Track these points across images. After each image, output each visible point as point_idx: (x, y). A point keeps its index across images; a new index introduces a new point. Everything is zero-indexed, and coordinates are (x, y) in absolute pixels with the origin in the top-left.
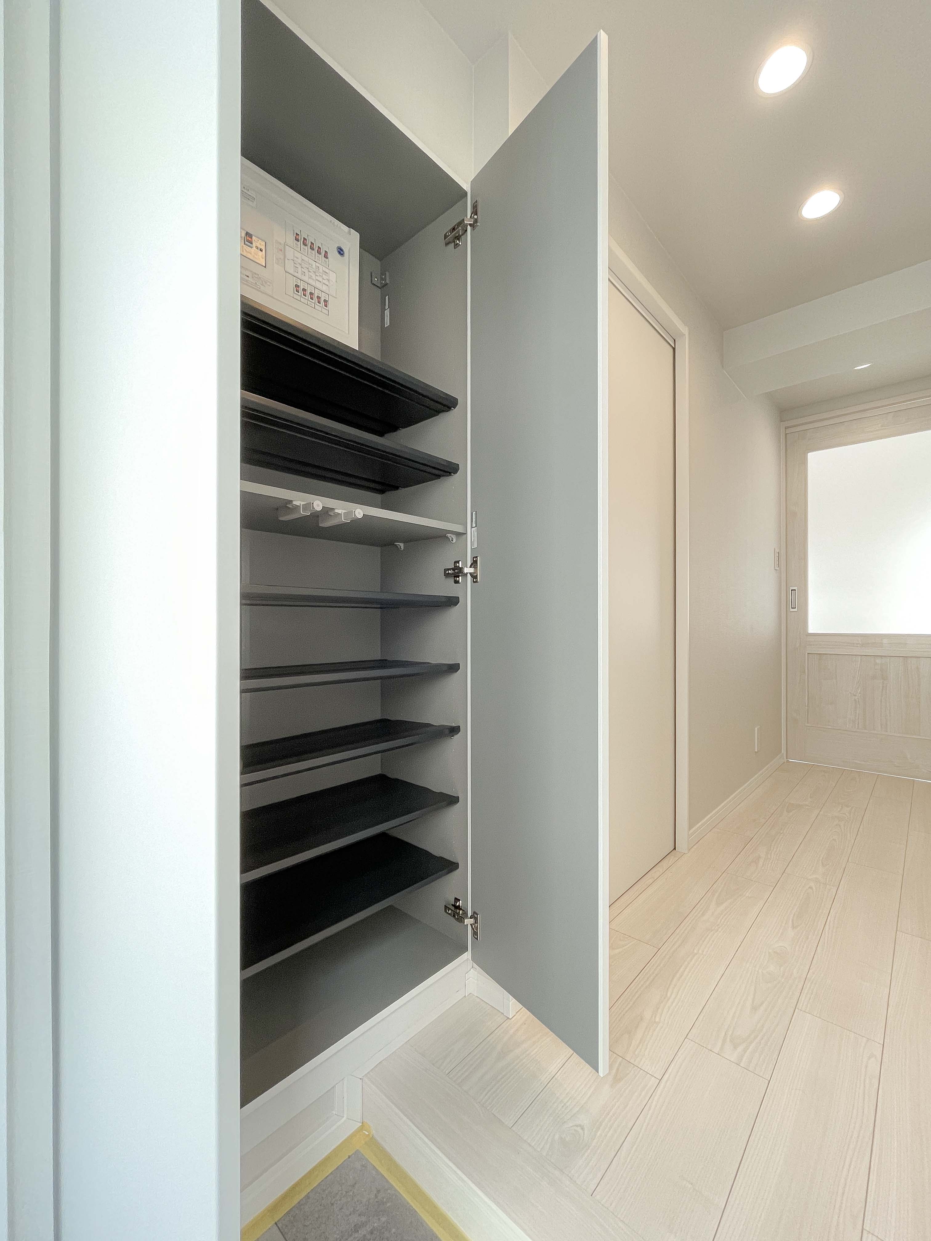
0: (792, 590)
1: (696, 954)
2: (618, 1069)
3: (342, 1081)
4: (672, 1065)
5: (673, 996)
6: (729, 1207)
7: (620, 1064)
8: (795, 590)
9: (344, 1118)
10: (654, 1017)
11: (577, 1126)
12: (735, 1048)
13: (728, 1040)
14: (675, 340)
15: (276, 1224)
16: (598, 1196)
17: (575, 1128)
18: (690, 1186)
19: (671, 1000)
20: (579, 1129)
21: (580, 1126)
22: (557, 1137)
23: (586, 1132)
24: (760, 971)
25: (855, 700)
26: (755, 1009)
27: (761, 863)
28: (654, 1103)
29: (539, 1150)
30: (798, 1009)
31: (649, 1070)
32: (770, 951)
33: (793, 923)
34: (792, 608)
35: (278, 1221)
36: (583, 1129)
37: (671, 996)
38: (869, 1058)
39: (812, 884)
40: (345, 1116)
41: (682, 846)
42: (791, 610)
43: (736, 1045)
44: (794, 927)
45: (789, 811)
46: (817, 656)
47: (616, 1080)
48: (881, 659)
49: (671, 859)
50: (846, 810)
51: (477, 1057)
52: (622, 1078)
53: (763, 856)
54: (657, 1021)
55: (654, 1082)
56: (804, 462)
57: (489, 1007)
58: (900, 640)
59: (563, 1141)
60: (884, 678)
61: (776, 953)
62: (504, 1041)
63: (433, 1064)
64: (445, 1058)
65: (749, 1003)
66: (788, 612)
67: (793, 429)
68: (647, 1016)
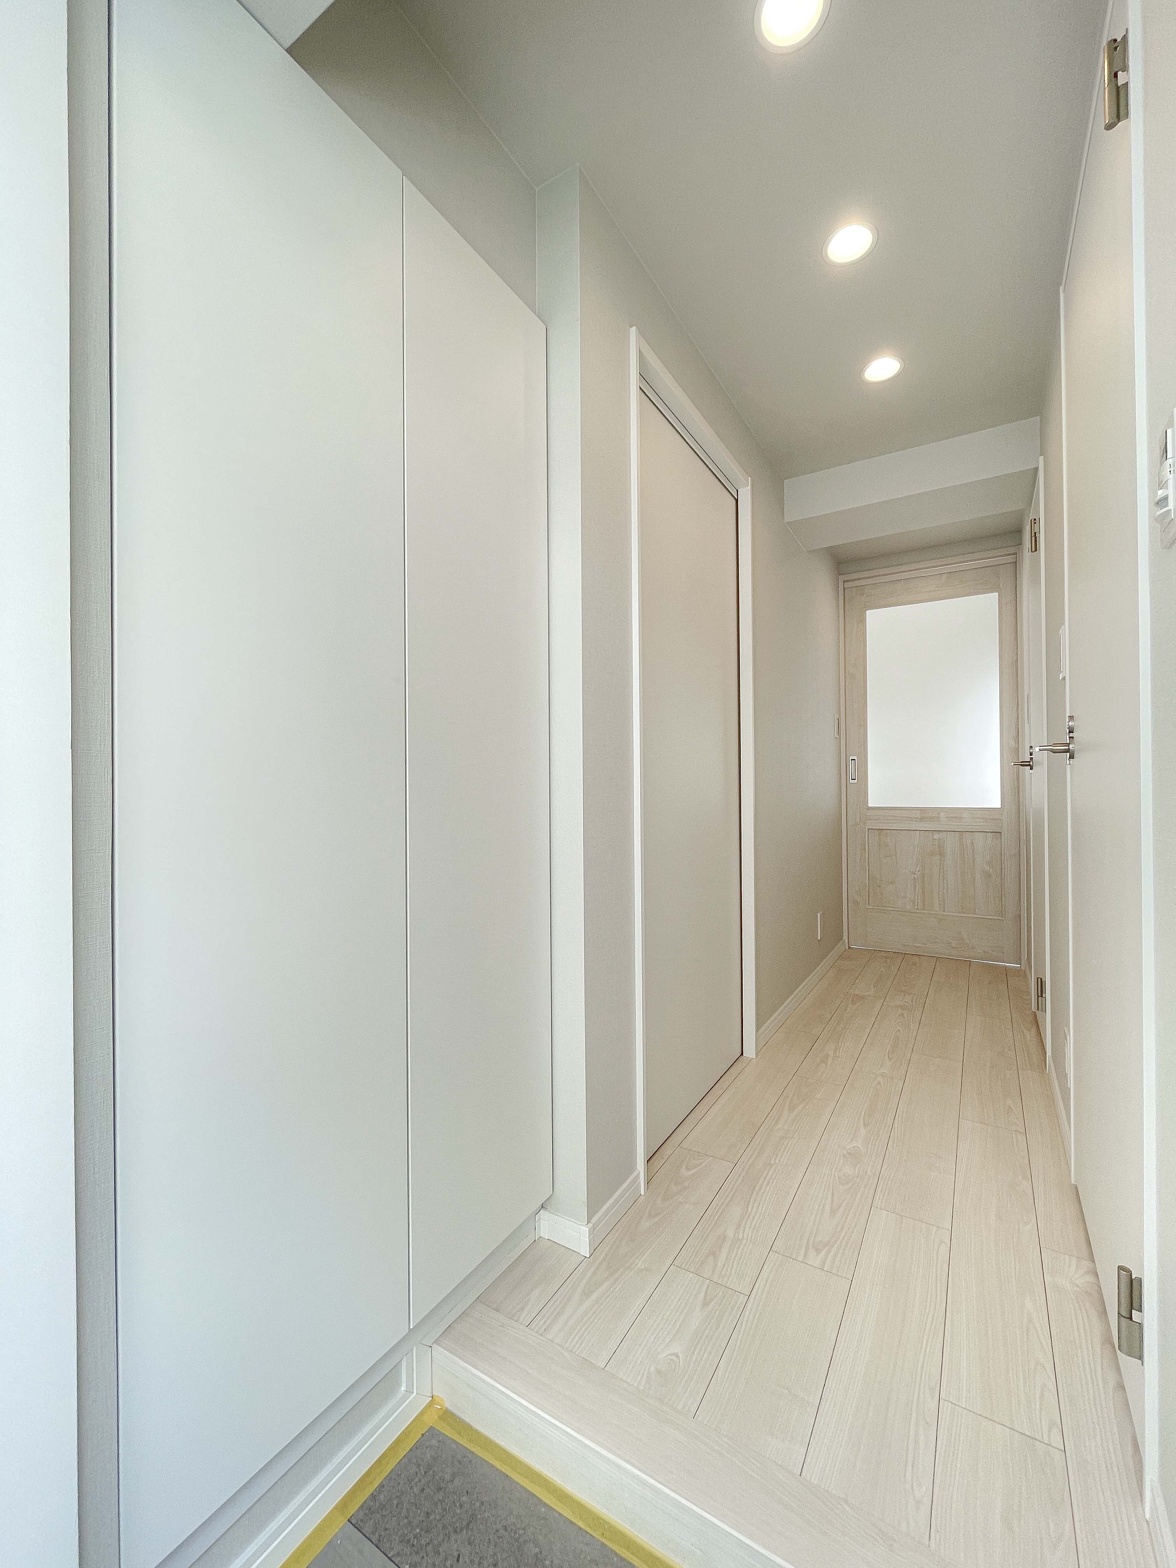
0: (852, 760)
1: (773, 1165)
2: (706, 1292)
3: (411, 1353)
4: (760, 1279)
5: (754, 1210)
6: (823, 1403)
7: (708, 1286)
8: (855, 760)
9: (414, 1394)
10: (738, 1234)
11: (671, 1354)
12: (818, 1255)
13: (811, 1246)
14: (737, 491)
15: (349, 1521)
16: (699, 1418)
17: (670, 1357)
19: (752, 1215)
20: (673, 1357)
21: (675, 1354)
22: (653, 1368)
23: (681, 1359)
24: (836, 1174)
25: (914, 879)
26: (833, 1212)
27: (830, 1061)
28: (745, 1319)
29: (636, 1385)
30: (874, 1207)
31: (737, 1288)
32: (844, 1152)
33: (864, 1122)
34: (852, 779)
35: (351, 1517)
36: (678, 1357)
37: (752, 1211)
38: (940, 1245)
39: (880, 1079)
40: (415, 1392)
41: (750, 1050)
42: (851, 781)
43: (818, 1251)
44: (865, 1125)
45: (853, 1003)
46: (877, 832)
47: (705, 1304)
48: (939, 834)
49: (739, 1066)
50: (908, 998)
51: (557, 1303)
52: (712, 1300)
53: (831, 1053)
54: (740, 1237)
55: (743, 1299)
56: (862, 620)
57: (563, 1248)
58: (955, 813)
59: (659, 1372)
60: (942, 854)
61: (850, 1154)
62: (584, 1281)
63: (510, 1318)
64: (522, 1309)
65: (828, 1207)
66: (848, 784)
67: (851, 584)
68: (730, 1233)
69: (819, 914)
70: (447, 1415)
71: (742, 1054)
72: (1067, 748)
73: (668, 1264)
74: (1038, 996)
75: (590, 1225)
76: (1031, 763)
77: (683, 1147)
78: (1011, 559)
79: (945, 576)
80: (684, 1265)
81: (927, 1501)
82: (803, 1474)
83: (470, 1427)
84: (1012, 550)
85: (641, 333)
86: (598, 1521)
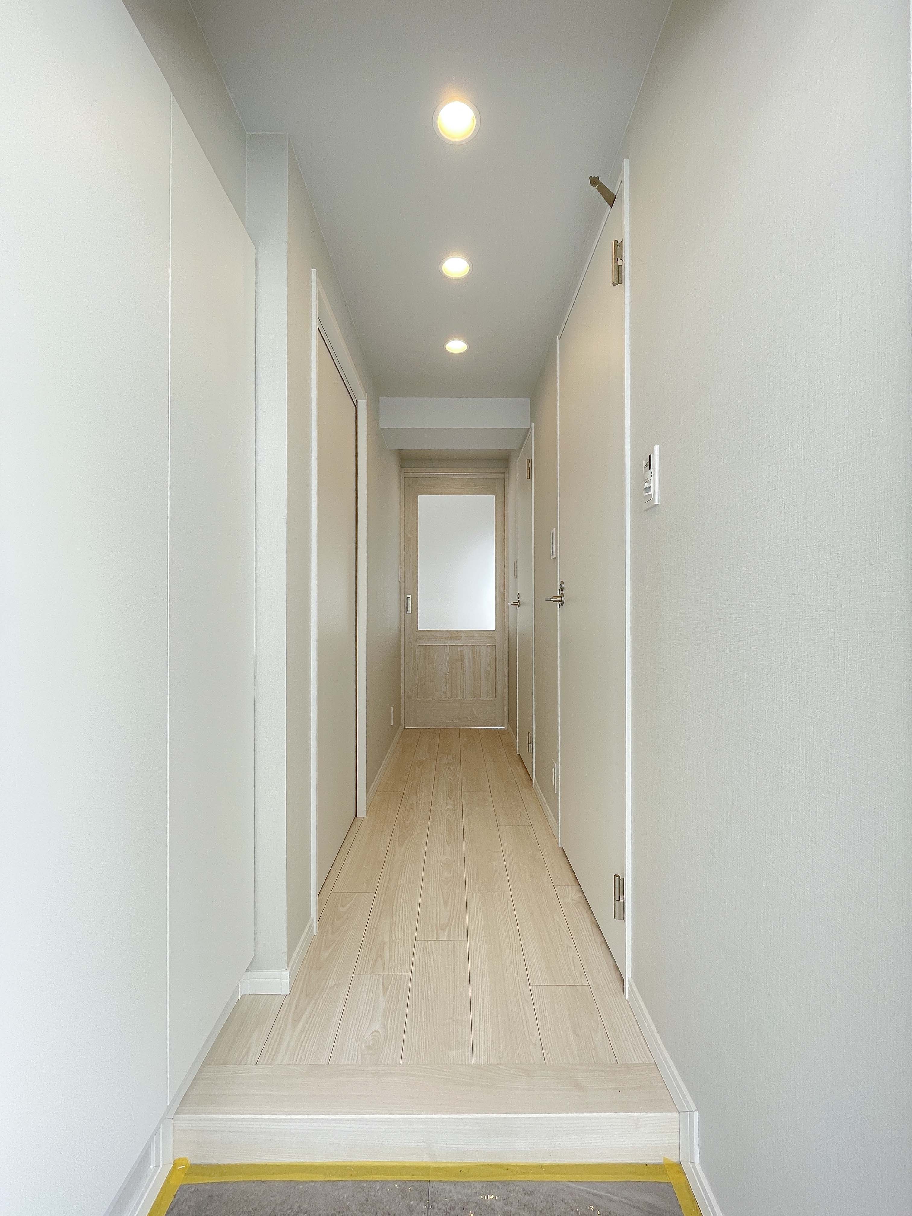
0: (408, 597)
1: (400, 885)
2: (383, 983)
3: (158, 1131)
4: (413, 962)
7: (383, 979)
8: (410, 597)
9: (160, 1168)
10: (391, 938)
11: (373, 1032)
12: (444, 932)
13: (439, 929)
14: (357, 401)
17: (373, 1034)
18: (451, 1020)
19: (397, 923)
20: (375, 1033)
21: (375, 1031)
22: (363, 1047)
23: (380, 1032)
24: (441, 880)
25: (446, 678)
26: (446, 903)
27: (415, 808)
29: (355, 1063)
30: (468, 892)
31: (402, 972)
32: (441, 864)
33: (447, 842)
36: (378, 1032)
37: (396, 919)
39: (448, 812)
40: (161, 1164)
41: (362, 812)
42: (408, 612)
43: (444, 930)
44: (449, 844)
45: (419, 766)
46: (423, 647)
47: (385, 990)
48: (461, 647)
49: (358, 824)
50: (450, 757)
51: (275, 1037)
52: (387, 989)
53: (414, 802)
54: (394, 939)
55: (407, 977)
56: (416, 501)
57: (265, 996)
58: (470, 634)
59: (368, 1047)
60: (462, 661)
61: (445, 864)
62: (292, 1012)
63: (239, 1064)
64: (247, 1053)
65: (442, 902)
66: (406, 615)
67: (409, 475)
68: (387, 939)
69: (392, 707)
70: (194, 1169)
71: (356, 816)
72: (560, 599)
73: (350, 975)
74: (528, 744)
75: (289, 968)
76: (519, 604)
77: (334, 892)
78: (502, 476)
79: (466, 480)
80: (362, 972)
81: (538, 1042)
82: (474, 1063)
83: (219, 1166)
84: (502, 471)
85: (319, 274)
86: (343, 1169)
